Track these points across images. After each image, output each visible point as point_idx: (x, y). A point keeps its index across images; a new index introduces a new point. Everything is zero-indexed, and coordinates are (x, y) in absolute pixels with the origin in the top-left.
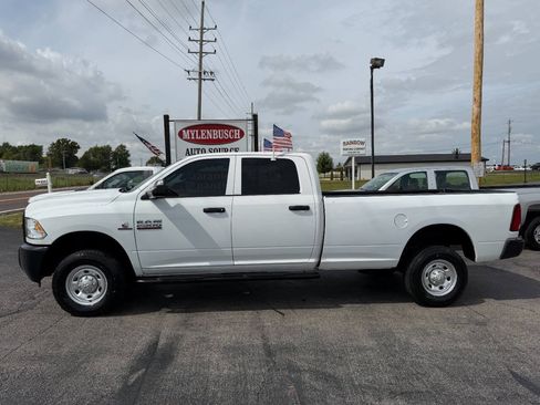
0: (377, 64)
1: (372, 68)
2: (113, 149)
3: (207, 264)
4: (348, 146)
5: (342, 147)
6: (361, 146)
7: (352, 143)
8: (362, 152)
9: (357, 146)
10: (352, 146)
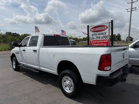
2: (116, 35)
3: (24, 63)
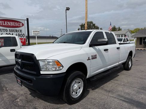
0: (68, 9)
1: (66, 10)
4: (34, 32)
5: (32, 32)
6: (38, 33)
7: (36, 31)
8: (39, 34)
9: (37, 32)
10: (36, 32)
